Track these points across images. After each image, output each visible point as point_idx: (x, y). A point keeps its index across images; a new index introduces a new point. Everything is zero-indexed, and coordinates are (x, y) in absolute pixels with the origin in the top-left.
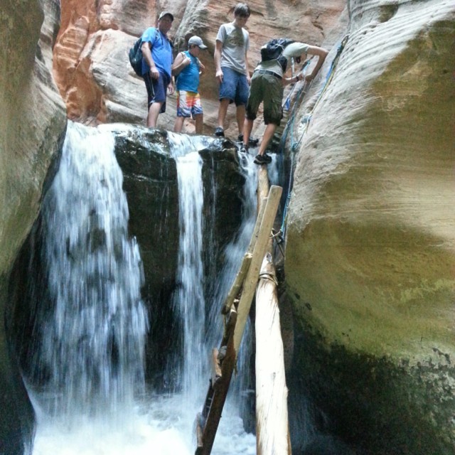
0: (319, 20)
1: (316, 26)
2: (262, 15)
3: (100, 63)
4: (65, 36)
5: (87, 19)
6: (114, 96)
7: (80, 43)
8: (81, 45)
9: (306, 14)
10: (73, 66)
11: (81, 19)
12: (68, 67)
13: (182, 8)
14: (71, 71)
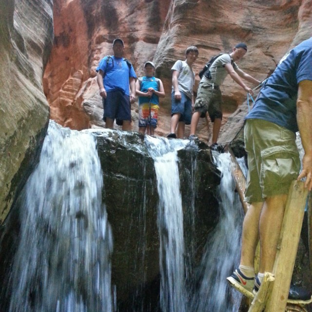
0: (269, 50)
1: (267, 55)
2: (219, 50)
3: (89, 99)
4: (66, 84)
5: (82, 72)
6: (98, 121)
7: (76, 88)
8: (77, 90)
9: (258, 47)
10: (70, 104)
11: (77, 72)
12: (67, 105)
13: (151, 57)
14: (69, 107)
